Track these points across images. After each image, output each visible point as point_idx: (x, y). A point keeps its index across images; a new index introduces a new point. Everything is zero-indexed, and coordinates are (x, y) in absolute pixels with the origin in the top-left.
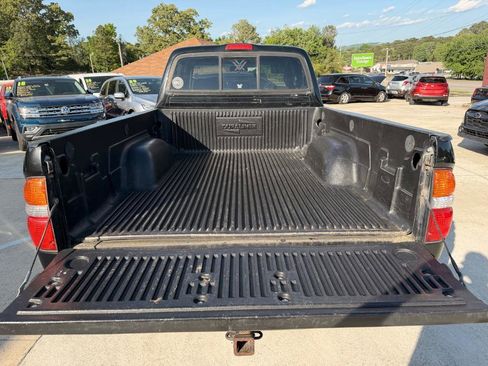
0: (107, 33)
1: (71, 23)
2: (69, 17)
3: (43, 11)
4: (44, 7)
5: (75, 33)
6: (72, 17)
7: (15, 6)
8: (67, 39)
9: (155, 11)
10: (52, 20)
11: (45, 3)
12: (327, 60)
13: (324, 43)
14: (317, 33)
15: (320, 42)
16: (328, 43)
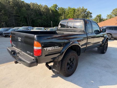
0: (99, 16)
1: (91, 15)
2: (91, 13)
3: (86, 13)
4: (86, 12)
5: (91, 17)
6: (92, 13)
7: (81, 12)
8: (90, 18)
9: (114, 10)
10: (87, 15)
11: (87, 11)
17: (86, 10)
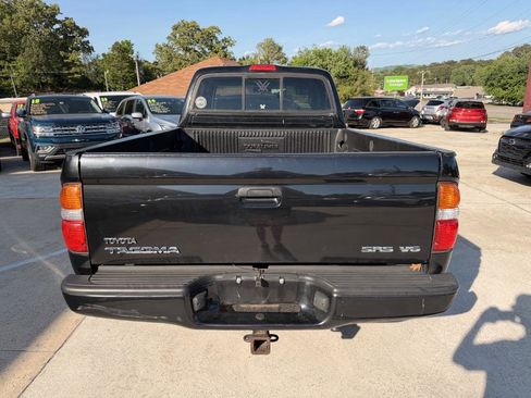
0: (123, 50)
1: (85, 39)
2: (84, 33)
3: (57, 26)
4: (58, 22)
5: (90, 50)
6: (87, 33)
7: (27, 20)
8: (81, 55)
9: (175, 28)
10: (66, 36)
11: (58, 17)
12: (358, 83)
13: (355, 65)
14: (348, 54)
15: (351, 63)
16: (359, 64)
17: (55, 14)
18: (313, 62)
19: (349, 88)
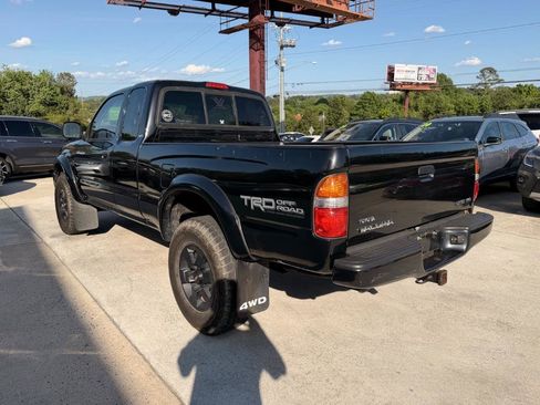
12: (69, 112)
13: (63, 92)
14: (51, 79)
15: (58, 90)
16: (68, 92)
18: (8, 85)
19: (60, 116)
